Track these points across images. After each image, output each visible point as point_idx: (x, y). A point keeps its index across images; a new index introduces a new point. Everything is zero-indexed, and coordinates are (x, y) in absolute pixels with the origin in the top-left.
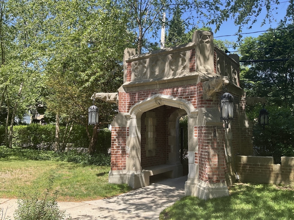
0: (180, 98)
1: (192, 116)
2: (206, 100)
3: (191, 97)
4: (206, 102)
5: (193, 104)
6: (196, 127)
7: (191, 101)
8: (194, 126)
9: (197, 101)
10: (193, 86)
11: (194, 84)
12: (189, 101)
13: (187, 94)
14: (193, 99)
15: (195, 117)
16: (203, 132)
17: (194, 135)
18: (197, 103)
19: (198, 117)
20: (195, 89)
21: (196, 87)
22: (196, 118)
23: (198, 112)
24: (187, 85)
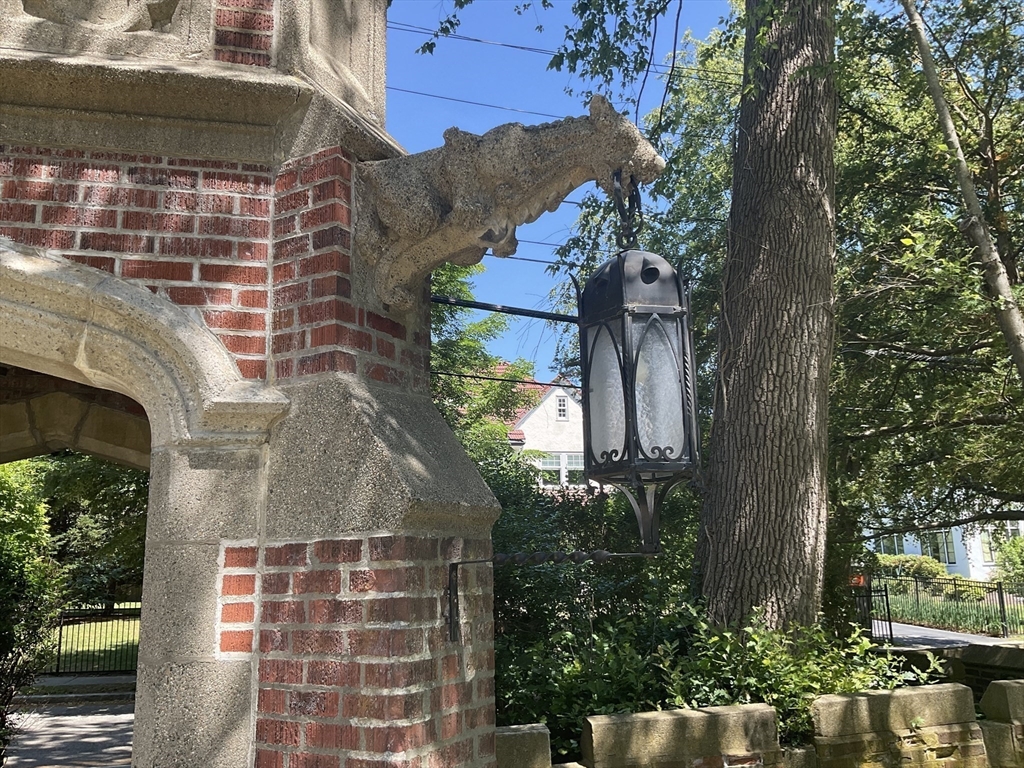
0: (96, 262)
1: (211, 445)
2: (370, 314)
3: (208, 273)
4: (367, 328)
5: (224, 338)
6: (245, 556)
7: (209, 306)
8: (226, 543)
9: (268, 313)
10: (237, 179)
11: (246, 167)
12: (191, 310)
13: (169, 235)
14: (234, 288)
15: (243, 452)
16: (345, 596)
17: (220, 627)
18: (267, 333)
19: (269, 456)
20: (253, 205)
21: (269, 195)
22: (253, 462)
23: (286, 411)
24: (183, 162)
